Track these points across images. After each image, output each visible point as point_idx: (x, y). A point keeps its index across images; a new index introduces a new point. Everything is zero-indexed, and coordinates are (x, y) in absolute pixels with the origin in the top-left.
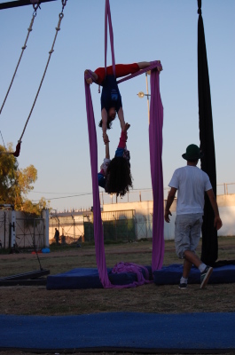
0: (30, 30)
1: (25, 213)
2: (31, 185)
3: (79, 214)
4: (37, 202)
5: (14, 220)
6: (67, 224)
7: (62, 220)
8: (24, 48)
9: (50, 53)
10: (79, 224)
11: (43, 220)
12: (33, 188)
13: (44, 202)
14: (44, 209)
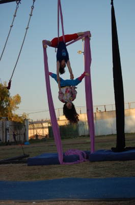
0: (15, 16)
1: (14, 122)
2: (17, 106)
3: (46, 122)
4: (21, 116)
5: (8, 126)
6: (39, 128)
7: (36, 126)
8: (11, 27)
9: (27, 29)
10: (46, 128)
11: (25, 126)
12: (18, 108)
13: (25, 116)
14: (25, 119)
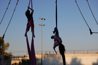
0: (9, 4)
1: (5, 56)
2: (7, 48)
3: (21, 57)
4: (9, 53)
5: (2, 57)
6: (17, 60)
7: (15, 59)
8: (7, 9)
9: (14, 10)
10: (20, 60)
11: (10, 58)
12: (8, 49)
13: (11, 53)
14: (11, 55)
